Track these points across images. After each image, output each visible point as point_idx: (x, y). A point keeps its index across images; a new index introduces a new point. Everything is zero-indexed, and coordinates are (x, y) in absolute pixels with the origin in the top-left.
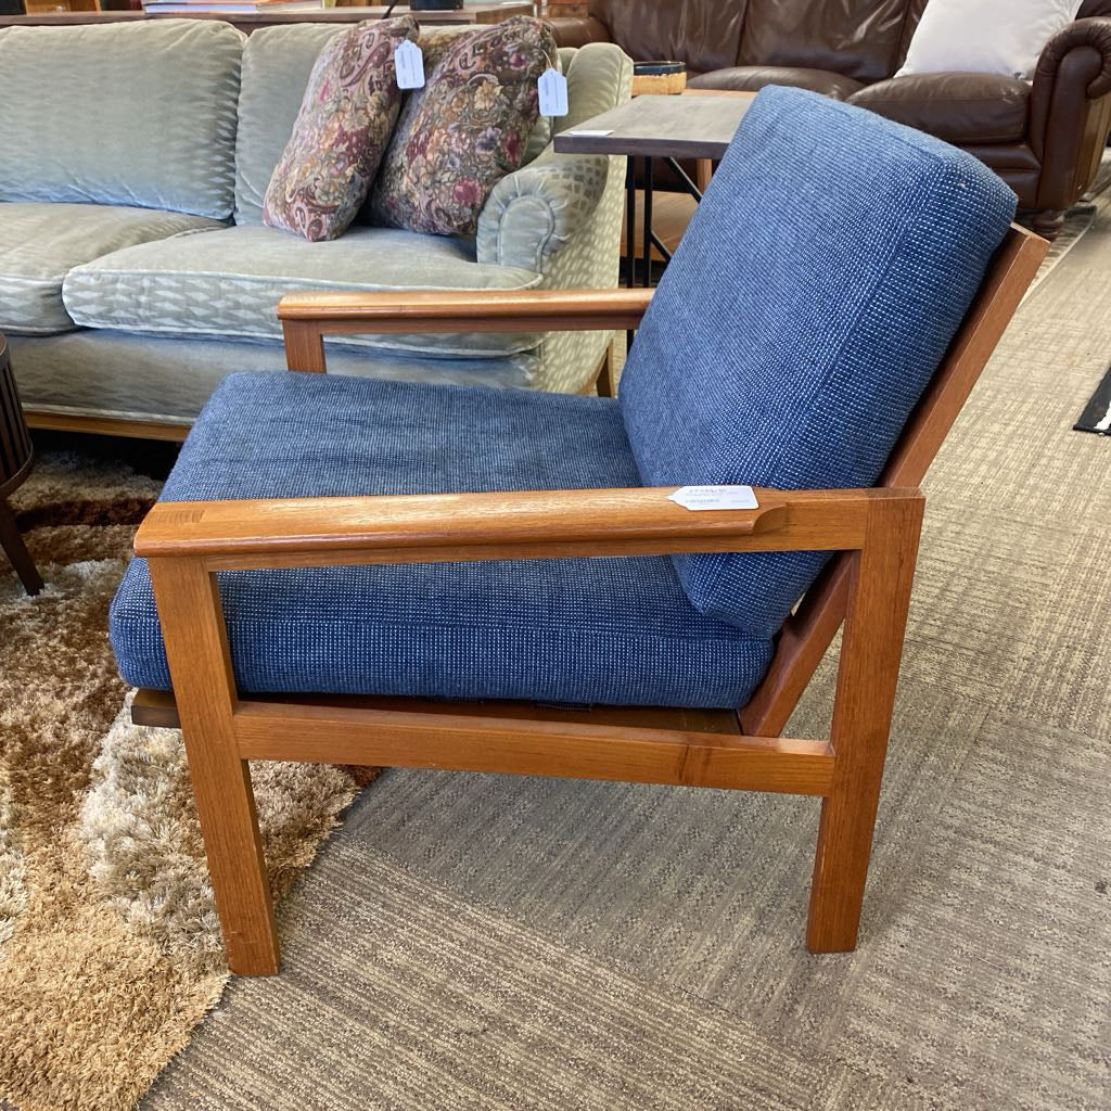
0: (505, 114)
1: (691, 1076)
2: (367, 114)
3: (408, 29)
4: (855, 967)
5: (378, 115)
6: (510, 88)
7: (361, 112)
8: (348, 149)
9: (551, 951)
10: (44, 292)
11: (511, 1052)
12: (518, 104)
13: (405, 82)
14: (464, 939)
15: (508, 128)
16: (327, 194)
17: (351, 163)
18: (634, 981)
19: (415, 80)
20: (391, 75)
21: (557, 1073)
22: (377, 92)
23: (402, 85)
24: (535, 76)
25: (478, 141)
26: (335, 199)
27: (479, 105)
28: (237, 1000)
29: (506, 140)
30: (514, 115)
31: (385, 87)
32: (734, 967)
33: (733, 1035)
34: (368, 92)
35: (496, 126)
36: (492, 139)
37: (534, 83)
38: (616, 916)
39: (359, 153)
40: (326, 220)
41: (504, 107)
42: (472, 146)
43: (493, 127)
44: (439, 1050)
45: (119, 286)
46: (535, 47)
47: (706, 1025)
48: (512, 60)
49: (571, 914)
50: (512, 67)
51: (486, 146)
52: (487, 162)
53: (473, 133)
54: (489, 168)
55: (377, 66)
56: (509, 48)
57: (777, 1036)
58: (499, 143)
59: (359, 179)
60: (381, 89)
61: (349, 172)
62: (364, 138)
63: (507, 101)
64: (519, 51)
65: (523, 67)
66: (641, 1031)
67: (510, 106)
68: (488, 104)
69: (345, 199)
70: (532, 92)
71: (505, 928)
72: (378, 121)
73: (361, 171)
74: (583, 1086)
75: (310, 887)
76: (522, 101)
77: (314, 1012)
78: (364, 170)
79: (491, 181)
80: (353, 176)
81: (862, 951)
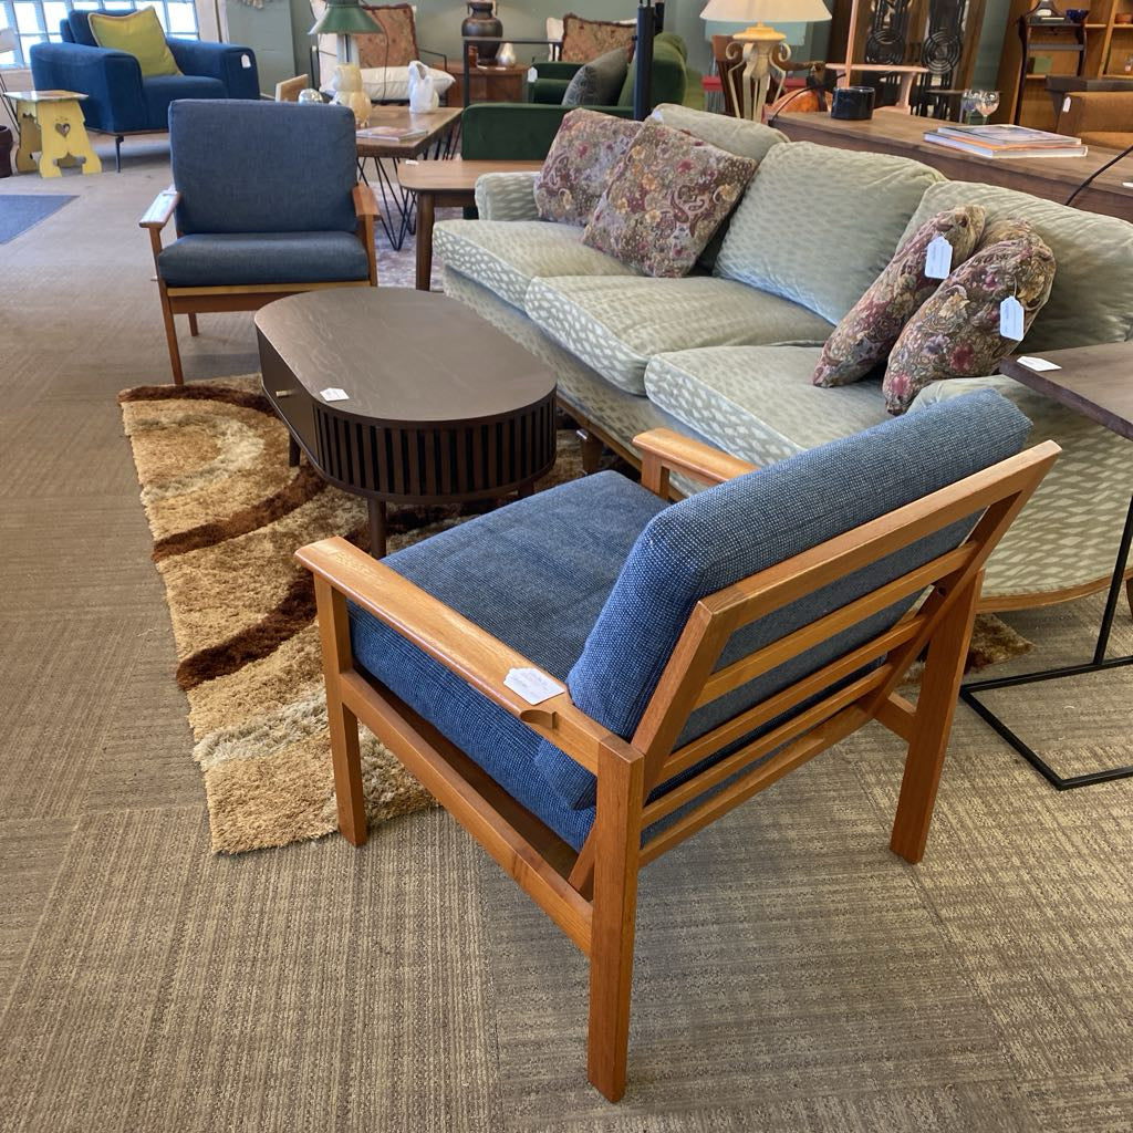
0: (960, 327)
1: (432, 1067)
2: (892, 291)
3: (952, 226)
4: (600, 1111)
5: (901, 295)
6: (974, 305)
7: (890, 288)
8: (868, 317)
9: (473, 948)
10: (639, 365)
11: (383, 973)
12: (975, 321)
13: (932, 270)
14: (447, 904)
15: (958, 339)
16: (839, 349)
17: (865, 329)
18: (483, 999)
19: (941, 271)
20: (921, 262)
21: (385, 1002)
22: (906, 275)
23: (928, 274)
24: (999, 299)
25: (927, 344)
26: (842, 356)
27: (942, 313)
28: (328, 845)
29: (954, 349)
30: (968, 329)
31: (915, 272)
32: (538, 1044)
33: (481, 1073)
34: (900, 273)
35: (947, 335)
36: (939, 345)
37: (997, 305)
38: (530, 962)
39: (873, 322)
40: (827, 370)
41: (961, 320)
42: (921, 348)
43: (944, 336)
44: (360, 942)
45: (669, 377)
46: (1009, 273)
47: (478, 1053)
48: (988, 280)
49: (510, 940)
50: (985, 287)
51: (932, 350)
52: (926, 364)
53: (927, 335)
54: (927, 370)
55: (915, 253)
56: (990, 269)
57: (497, 1093)
58: (945, 351)
59: (867, 343)
60: (910, 273)
61: (859, 336)
62: (881, 311)
63: (966, 316)
64: (995, 273)
65: (992, 289)
66: (445, 1025)
67: (967, 321)
68: (949, 314)
69: (850, 358)
70: (994, 313)
71: (472, 916)
72: (899, 299)
73: (870, 337)
74: (384, 1018)
75: (428, 819)
76: (980, 319)
77: (344, 878)
78: (875, 337)
79: (924, 381)
80: (862, 341)
81: (617, 1110)
